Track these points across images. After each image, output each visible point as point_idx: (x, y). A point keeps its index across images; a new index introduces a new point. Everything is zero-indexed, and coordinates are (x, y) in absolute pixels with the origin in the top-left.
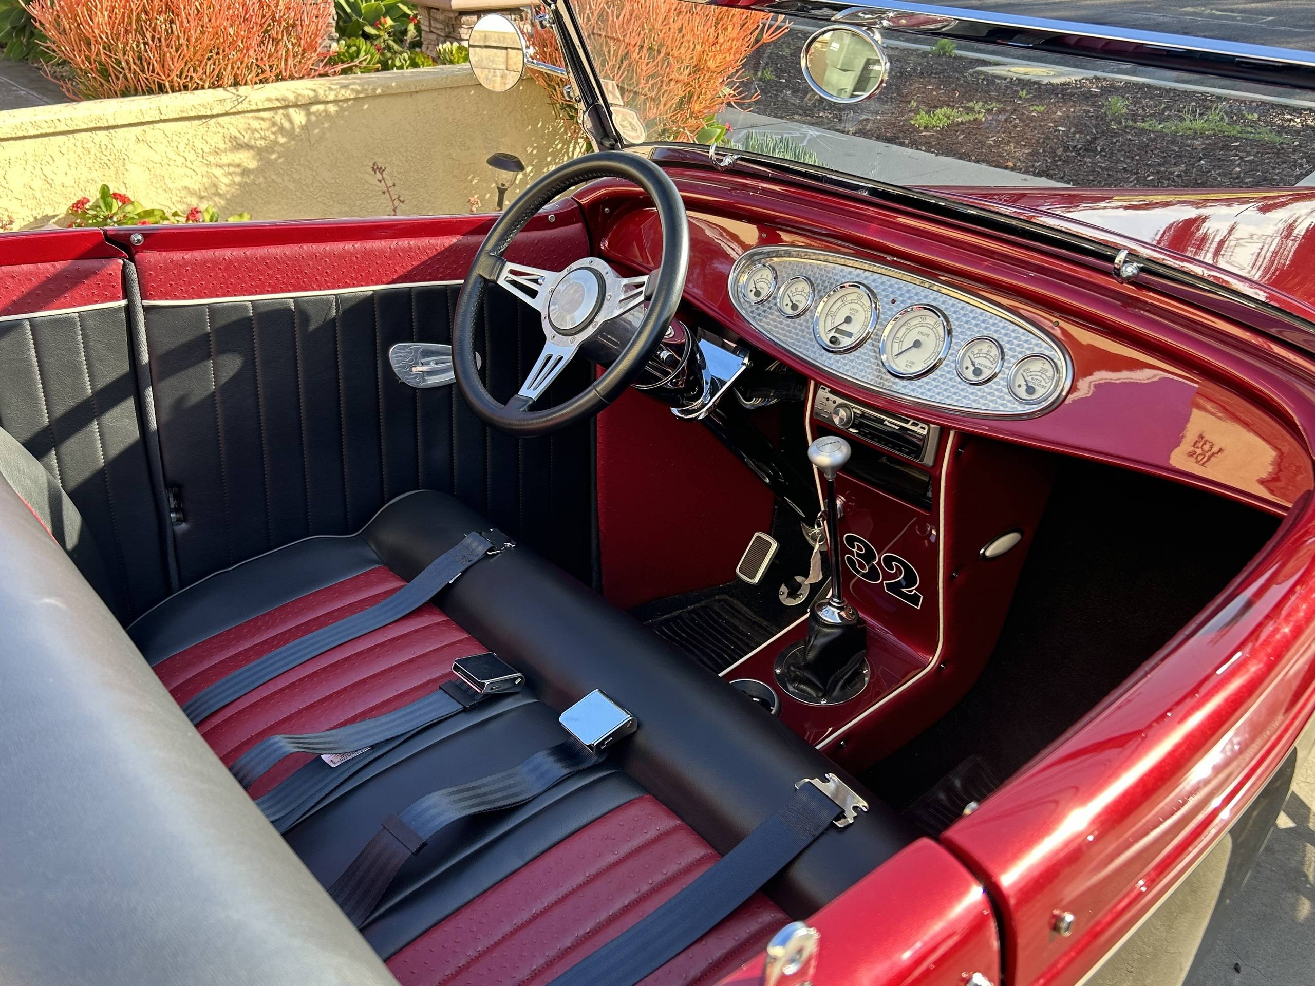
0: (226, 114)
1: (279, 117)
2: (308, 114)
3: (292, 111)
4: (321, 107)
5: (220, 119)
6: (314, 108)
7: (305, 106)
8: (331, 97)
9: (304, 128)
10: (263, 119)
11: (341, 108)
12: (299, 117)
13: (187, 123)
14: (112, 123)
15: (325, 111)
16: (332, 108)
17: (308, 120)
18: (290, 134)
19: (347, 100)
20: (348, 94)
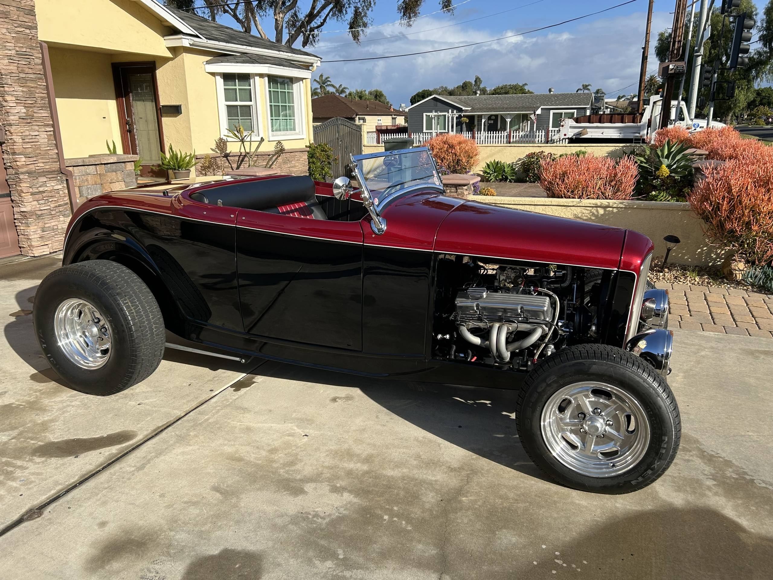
0: (573, 206)
1: (594, 210)
2: (605, 211)
3: (598, 209)
4: (611, 209)
5: (571, 208)
6: (608, 209)
7: (605, 207)
8: (615, 206)
9: (602, 215)
10: (587, 210)
11: (619, 210)
12: (601, 211)
13: (560, 207)
14: (536, 204)
15: (612, 211)
16: (615, 210)
17: (605, 213)
18: (597, 216)
19: (622, 208)
20: (621, 206)
